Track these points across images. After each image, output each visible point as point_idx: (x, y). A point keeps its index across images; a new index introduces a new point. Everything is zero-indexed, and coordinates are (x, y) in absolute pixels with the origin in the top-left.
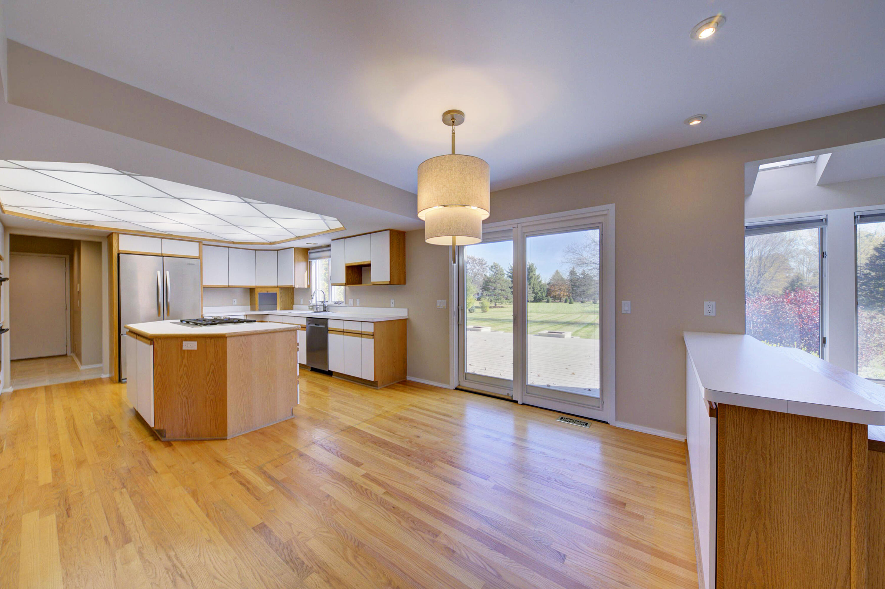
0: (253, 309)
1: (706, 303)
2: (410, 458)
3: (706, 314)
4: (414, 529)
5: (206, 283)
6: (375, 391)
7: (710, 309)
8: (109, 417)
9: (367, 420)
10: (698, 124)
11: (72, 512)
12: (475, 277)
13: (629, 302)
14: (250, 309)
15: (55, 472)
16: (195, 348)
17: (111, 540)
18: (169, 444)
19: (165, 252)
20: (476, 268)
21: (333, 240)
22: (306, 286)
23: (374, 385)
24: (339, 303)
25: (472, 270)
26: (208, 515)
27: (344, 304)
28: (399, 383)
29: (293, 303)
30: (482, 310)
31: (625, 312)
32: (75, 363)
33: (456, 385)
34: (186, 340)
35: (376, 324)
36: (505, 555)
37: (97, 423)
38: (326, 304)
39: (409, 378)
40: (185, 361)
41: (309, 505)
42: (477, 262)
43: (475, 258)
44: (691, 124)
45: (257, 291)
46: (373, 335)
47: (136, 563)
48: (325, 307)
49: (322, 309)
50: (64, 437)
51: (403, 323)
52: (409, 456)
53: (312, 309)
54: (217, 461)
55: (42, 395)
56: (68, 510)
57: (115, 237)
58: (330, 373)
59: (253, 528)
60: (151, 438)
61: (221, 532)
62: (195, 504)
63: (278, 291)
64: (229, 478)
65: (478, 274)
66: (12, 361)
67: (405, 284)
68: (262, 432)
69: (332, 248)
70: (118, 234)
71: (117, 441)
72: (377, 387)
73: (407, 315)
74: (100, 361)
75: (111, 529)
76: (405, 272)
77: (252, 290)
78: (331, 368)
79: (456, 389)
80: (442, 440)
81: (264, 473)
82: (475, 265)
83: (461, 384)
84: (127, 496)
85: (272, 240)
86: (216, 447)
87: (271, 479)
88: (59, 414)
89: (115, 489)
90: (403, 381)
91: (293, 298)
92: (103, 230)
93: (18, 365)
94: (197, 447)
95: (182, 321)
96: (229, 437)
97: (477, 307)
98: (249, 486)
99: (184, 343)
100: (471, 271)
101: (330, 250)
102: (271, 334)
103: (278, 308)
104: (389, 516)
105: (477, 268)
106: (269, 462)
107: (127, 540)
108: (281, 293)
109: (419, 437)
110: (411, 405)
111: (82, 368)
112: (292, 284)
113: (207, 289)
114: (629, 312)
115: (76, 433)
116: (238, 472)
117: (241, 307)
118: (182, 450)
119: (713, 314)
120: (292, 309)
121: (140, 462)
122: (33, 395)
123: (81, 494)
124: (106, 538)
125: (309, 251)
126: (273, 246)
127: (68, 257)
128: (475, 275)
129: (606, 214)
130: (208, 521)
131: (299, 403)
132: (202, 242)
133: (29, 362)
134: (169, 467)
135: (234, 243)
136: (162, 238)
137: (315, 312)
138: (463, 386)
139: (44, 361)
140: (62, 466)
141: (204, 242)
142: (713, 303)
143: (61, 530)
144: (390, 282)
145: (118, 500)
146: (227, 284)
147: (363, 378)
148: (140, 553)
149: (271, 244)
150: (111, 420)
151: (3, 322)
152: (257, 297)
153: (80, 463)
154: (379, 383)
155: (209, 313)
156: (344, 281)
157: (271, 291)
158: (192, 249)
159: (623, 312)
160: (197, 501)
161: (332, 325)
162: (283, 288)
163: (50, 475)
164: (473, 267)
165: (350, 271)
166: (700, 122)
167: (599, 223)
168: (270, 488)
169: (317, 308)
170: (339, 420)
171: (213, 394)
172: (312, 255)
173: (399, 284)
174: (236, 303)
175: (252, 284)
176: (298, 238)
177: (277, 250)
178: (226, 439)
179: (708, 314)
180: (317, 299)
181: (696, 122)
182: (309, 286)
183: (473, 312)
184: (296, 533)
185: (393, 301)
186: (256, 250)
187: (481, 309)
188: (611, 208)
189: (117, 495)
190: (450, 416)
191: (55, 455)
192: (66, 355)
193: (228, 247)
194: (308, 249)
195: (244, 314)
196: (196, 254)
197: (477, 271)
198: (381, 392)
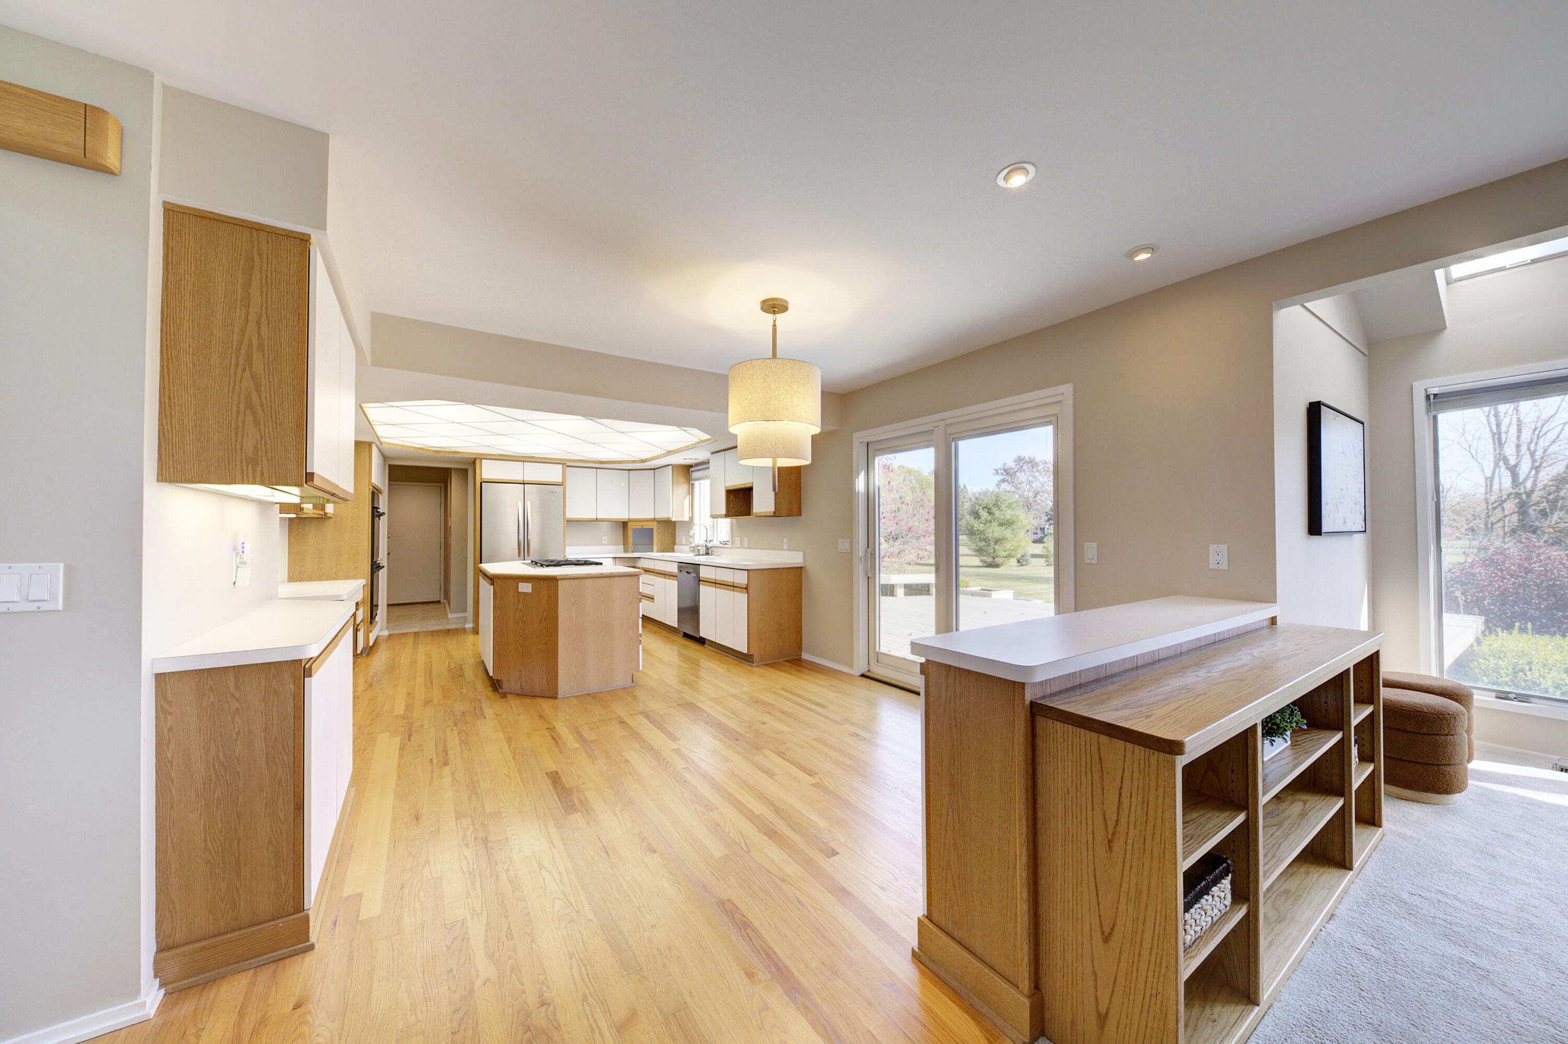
0: (626, 551)
1: (1212, 548)
2: (737, 742)
3: (1212, 565)
4: (692, 801)
5: (569, 515)
6: (749, 668)
7: (1218, 558)
8: (461, 666)
9: (714, 699)
10: (1148, 259)
11: (413, 738)
12: (1035, 497)
13: (1094, 545)
14: (623, 550)
15: (407, 707)
16: (530, 590)
17: (435, 762)
18: (504, 695)
19: (527, 479)
20: (1038, 480)
21: (713, 453)
22: (687, 519)
23: (749, 659)
24: (725, 543)
25: (1030, 483)
26: (514, 758)
27: (729, 546)
28: (788, 661)
29: (674, 543)
30: (1047, 561)
31: (1089, 561)
32: (446, 611)
33: (863, 670)
34: (522, 582)
35: (751, 572)
36: (770, 838)
37: (449, 670)
38: (709, 545)
39: (805, 656)
40: (521, 605)
41: (605, 765)
42: (1040, 468)
43: (1037, 460)
44: (1136, 259)
45: (631, 526)
46: (746, 588)
47: (447, 780)
48: (707, 548)
49: (703, 551)
50: (420, 680)
51: (798, 571)
52: (737, 740)
53: (693, 551)
54: (540, 716)
55: (411, 640)
56: (410, 736)
57: (478, 462)
58: (702, 641)
59: (546, 773)
60: (490, 689)
61: (519, 771)
62: (507, 746)
63: (654, 525)
64: (546, 731)
65: (1042, 492)
66: (389, 605)
67: (800, 515)
68: (594, 696)
69: (711, 465)
70: (481, 459)
71: (462, 688)
72: (753, 663)
73: (801, 561)
74: (465, 610)
75: (437, 754)
76: (800, 498)
77: (625, 525)
78: (703, 634)
79: (863, 676)
80: (790, 730)
81: (578, 732)
82: (1037, 474)
83: (872, 670)
84: (455, 733)
85: (643, 457)
86: (546, 705)
87: (580, 737)
88: (421, 659)
89: (449, 726)
90: (796, 659)
91: (673, 536)
92: (467, 456)
93: (396, 610)
94: (528, 701)
95: (532, 562)
96: (561, 694)
97: (1034, 556)
98: (558, 741)
99: (520, 584)
100: (1028, 486)
101: (709, 468)
102: (607, 579)
103: (655, 548)
104: (675, 787)
105: (1041, 479)
106: (587, 724)
107: (446, 764)
108: (658, 528)
109: (764, 723)
110: (783, 689)
111: (450, 616)
112: (668, 516)
113: (570, 522)
114: (1095, 561)
115: (431, 678)
116: (554, 728)
117: (611, 547)
118: (514, 702)
119: (1224, 566)
120: (672, 550)
121: (475, 708)
122: (403, 639)
123: (422, 726)
124: (431, 760)
125: (691, 469)
126: (646, 464)
127: (443, 486)
128: (1036, 494)
129: (1061, 401)
130: (512, 760)
131: (641, 668)
132: (566, 464)
133: (405, 607)
134: (497, 715)
135: (601, 462)
136: (524, 461)
137: (696, 555)
138: (874, 673)
139: (420, 607)
140: (414, 703)
141: (568, 464)
142: (1224, 547)
143: (402, 748)
144: (775, 513)
145: (448, 735)
146: (594, 517)
147: (735, 648)
148: (453, 774)
149: (642, 461)
150: (462, 668)
151: (381, 560)
152: (630, 533)
153: (427, 702)
154: (756, 658)
155: (572, 553)
156: (723, 512)
157: (647, 526)
158: (553, 474)
159: (1087, 561)
160: (509, 746)
161: (704, 573)
162: (662, 521)
163: (403, 708)
164: (1031, 479)
165: (732, 498)
166: (1149, 255)
167: (1053, 415)
168: (577, 745)
169: (699, 550)
170: (682, 694)
171: (546, 644)
172: (695, 475)
173: (790, 514)
174: (606, 542)
175: (624, 516)
176: (669, 453)
177: (654, 469)
178: (556, 698)
179: (1216, 567)
180: (699, 536)
181: (1143, 256)
182: (691, 519)
183: (1026, 565)
184: (580, 783)
185: (786, 540)
186: (629, 470)
187: (1043, 560)
188: (1067, 389)
189: (448, 730)
190: (823, 707)
191: (410, 694)
192: (439, 602)
193: (597, 468)
194: (691, 466)
195: (612, 556)
196: (560, 480)
197: (1039, 485)
198: (756, 669)
